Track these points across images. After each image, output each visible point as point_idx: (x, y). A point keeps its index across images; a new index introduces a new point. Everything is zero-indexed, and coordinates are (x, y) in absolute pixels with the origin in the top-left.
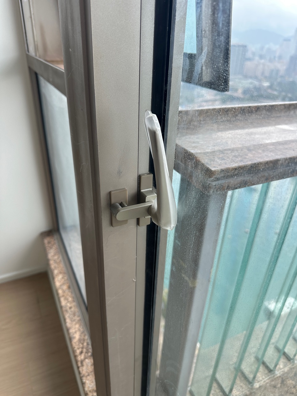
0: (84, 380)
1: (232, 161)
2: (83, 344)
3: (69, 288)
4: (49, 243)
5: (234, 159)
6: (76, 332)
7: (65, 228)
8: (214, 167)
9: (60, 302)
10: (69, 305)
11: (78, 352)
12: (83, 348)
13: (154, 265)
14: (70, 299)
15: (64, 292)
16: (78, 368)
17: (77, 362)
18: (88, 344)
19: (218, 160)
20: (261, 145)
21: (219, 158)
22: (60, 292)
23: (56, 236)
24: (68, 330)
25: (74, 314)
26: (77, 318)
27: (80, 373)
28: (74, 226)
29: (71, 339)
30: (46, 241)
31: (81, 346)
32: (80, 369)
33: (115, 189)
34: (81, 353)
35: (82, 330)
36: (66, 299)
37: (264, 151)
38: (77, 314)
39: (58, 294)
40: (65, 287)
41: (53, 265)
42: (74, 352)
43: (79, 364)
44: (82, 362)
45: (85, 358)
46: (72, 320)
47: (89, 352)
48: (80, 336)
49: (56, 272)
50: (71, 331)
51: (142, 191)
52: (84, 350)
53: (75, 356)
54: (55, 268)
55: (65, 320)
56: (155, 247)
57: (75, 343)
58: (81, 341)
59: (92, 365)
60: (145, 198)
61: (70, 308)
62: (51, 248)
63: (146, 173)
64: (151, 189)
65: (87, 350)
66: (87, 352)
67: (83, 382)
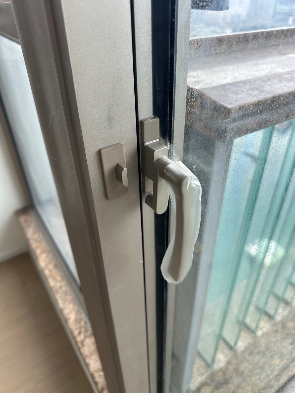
0: (88, 361)
1: (249, 95)
2: (80, 323)
3: (56, 266)
4: (25, 221)
5: (250, 92)
6: (70, 313)
7: (40, 203)
8: (230, 104)
9: (48, 283)
10: (58, 284)
11: (76, 332)
12: (81, 328)
13: (166, 240)
14: (59, 278)
15: (50, 271)
16: (79, 349)
17: (76, 343)
18: (86, 323)
19: (232, 96)
20: (275, 75)
21: (232, 93)
22: (47, 272)
23: (32, 214)
24: (61, 311)
25: (66, 294)
26: (69, 298)
27: (82, 354)
28: (50, 201)
29: (66, 321)
30: (22, 219)
31: (79, 325)
32: (82, 350)
33: (105, 146)
34: (80, 333)
35: (76, 308)
36: (54, 279)
37: (280, 81)
38: (69, 292)
39: (44, 275)
40: (51, 267)
41: (34, 244)
42: (72, 333)
43: (80, 345)
44: (82, 342)
45: (85, 338)
46: (64, 301)
47: (88, 330)
48: (76, 315)
49: (38, 252)
50: (66, 312)
51: (146, 144)
52: (83, 330)
53: (74, 338)
54: (37, 247)
55: (56, 301)
56: (166, 218)
57: (71, 323)
58: (78, 321)
59: (93, 344)
60: (153, 154)
61: (61, 288)
62: (29, 226)
63: (150, 118)
64: (158, 140)
65: (86, 328)
66: (86, 331)
67: (87, 363)
